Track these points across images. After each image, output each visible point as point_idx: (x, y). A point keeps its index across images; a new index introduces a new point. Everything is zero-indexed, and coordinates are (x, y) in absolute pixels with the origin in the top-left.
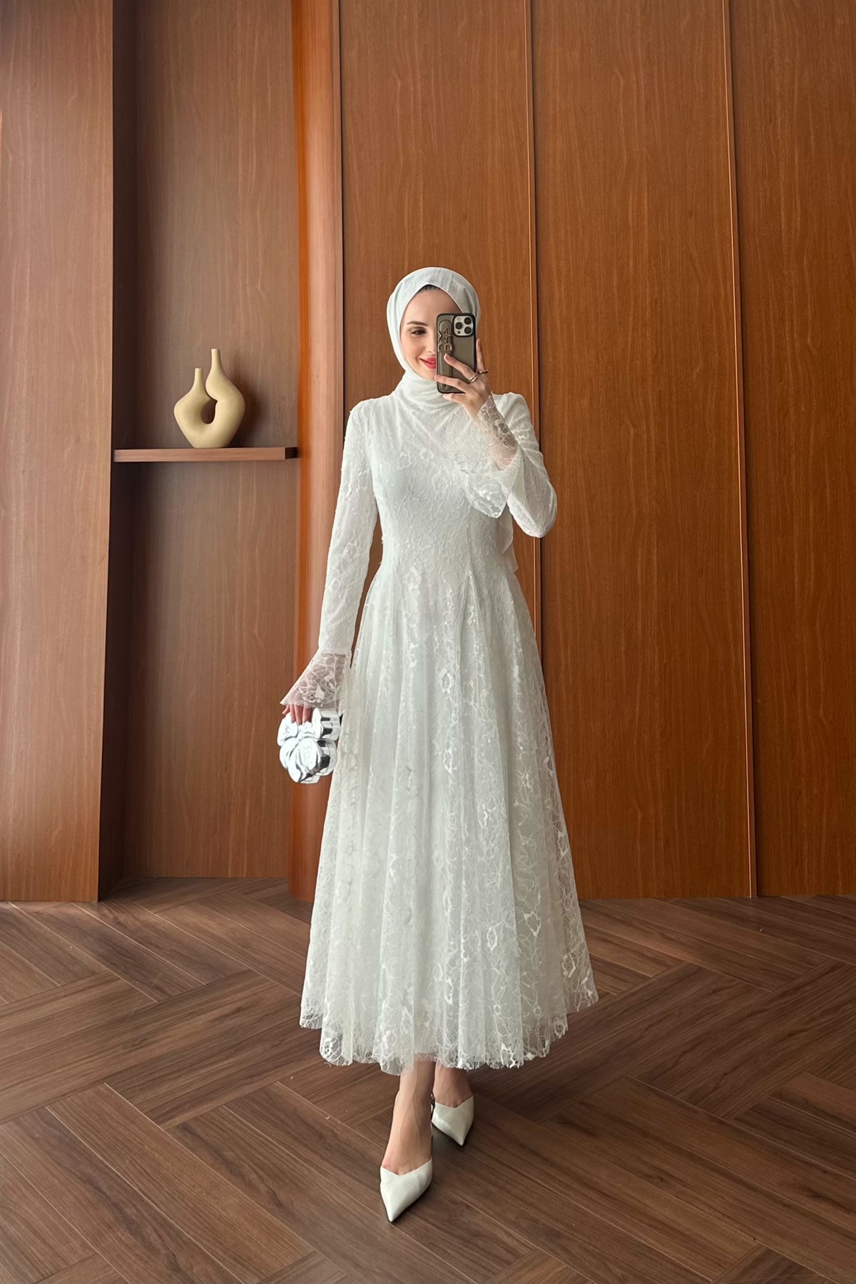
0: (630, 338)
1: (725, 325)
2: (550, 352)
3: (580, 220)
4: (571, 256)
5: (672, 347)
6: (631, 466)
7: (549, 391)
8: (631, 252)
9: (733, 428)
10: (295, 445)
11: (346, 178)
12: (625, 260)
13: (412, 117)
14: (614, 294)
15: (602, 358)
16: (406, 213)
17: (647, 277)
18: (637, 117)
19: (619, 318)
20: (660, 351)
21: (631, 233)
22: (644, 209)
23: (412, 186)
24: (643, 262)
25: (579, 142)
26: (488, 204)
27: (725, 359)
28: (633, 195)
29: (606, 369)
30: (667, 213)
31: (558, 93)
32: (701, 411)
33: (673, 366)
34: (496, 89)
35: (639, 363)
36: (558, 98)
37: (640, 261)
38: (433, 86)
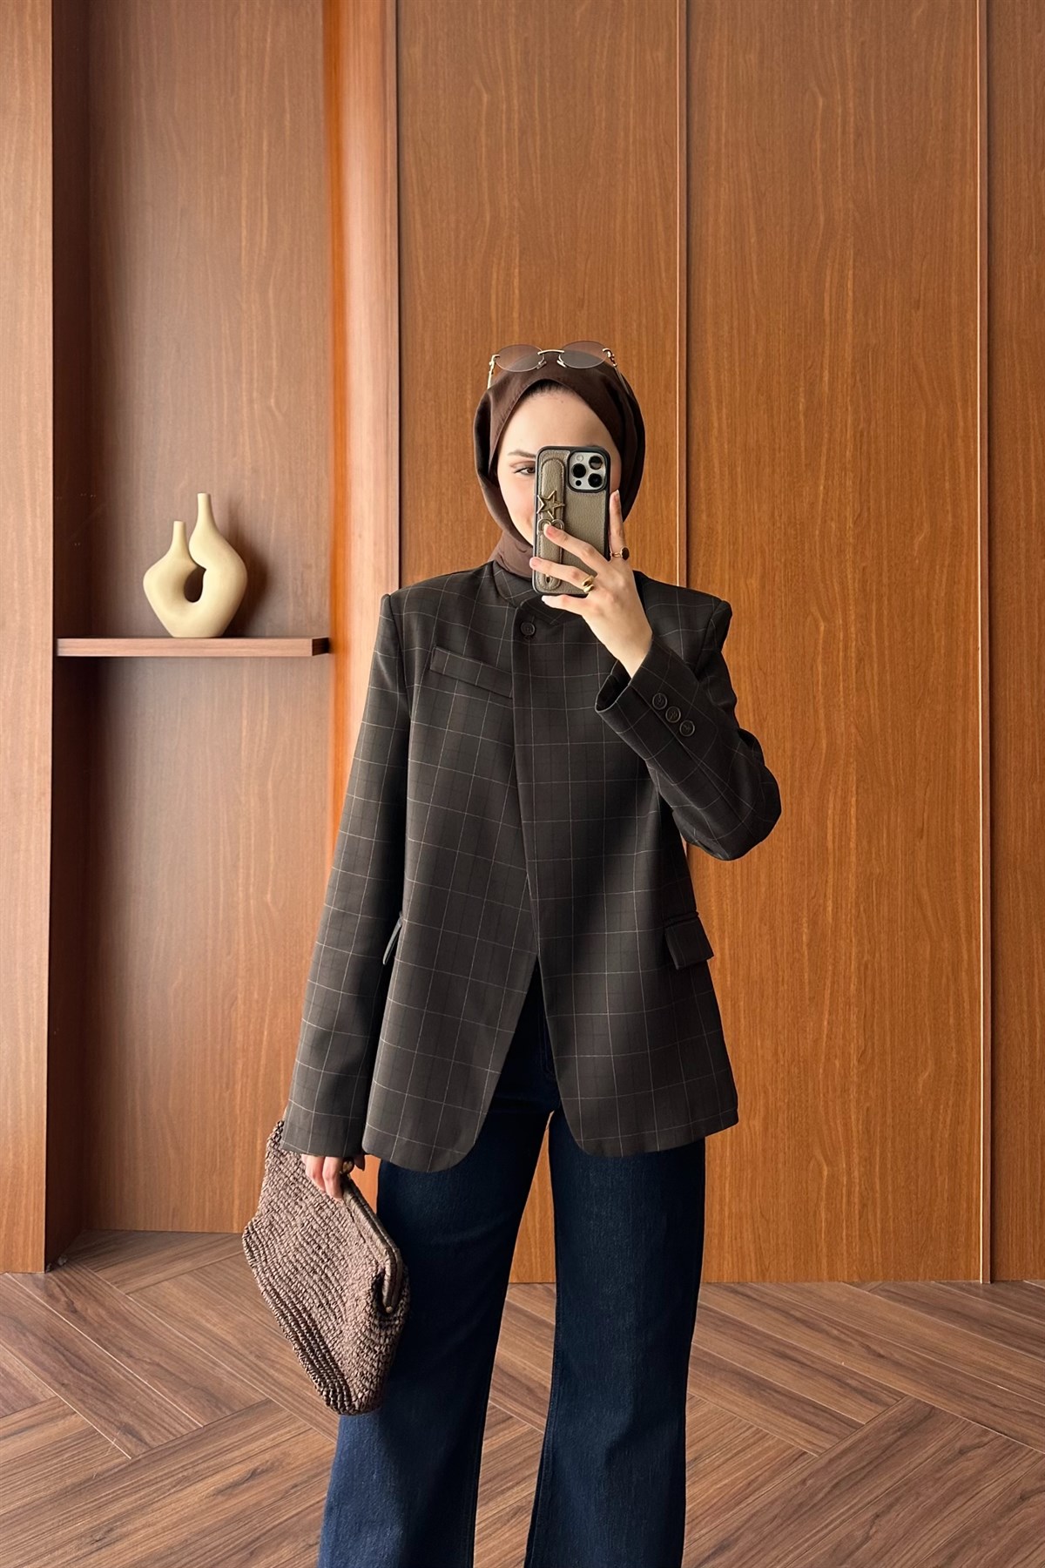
0: (822, 488)
1: (962, 470)
2: (703, 507)
3: (752, 311)
4: (737, 364)
5: (884, 502)
6: (821, 677)
7: (701, 564)
8: (827, 361)
9: (973, 625)
10: (326, 635)
12: (818, 372)
13: (504, 150)
14: (799, 423)
15: (780, 519)
16: (494, 297)
17: (849, 398)
18: (843, 156)
19: (806, 459)
20: (865, 509)
21: (828, 331)
22: (847, 294)
23: (504, 254)
24: (843, 375)
25: (753, 192)
26: (616, 285)
27: (962, 522)
28: (832, 272)
29: (785, 534)
30: (881, 302)
31: (724, 117)
32: (926, 599)
33: (885, 531)
34: (632, 110)
35: (833, 526)
36: (724, 123)
37: (840, 376)
38: (536, 103)
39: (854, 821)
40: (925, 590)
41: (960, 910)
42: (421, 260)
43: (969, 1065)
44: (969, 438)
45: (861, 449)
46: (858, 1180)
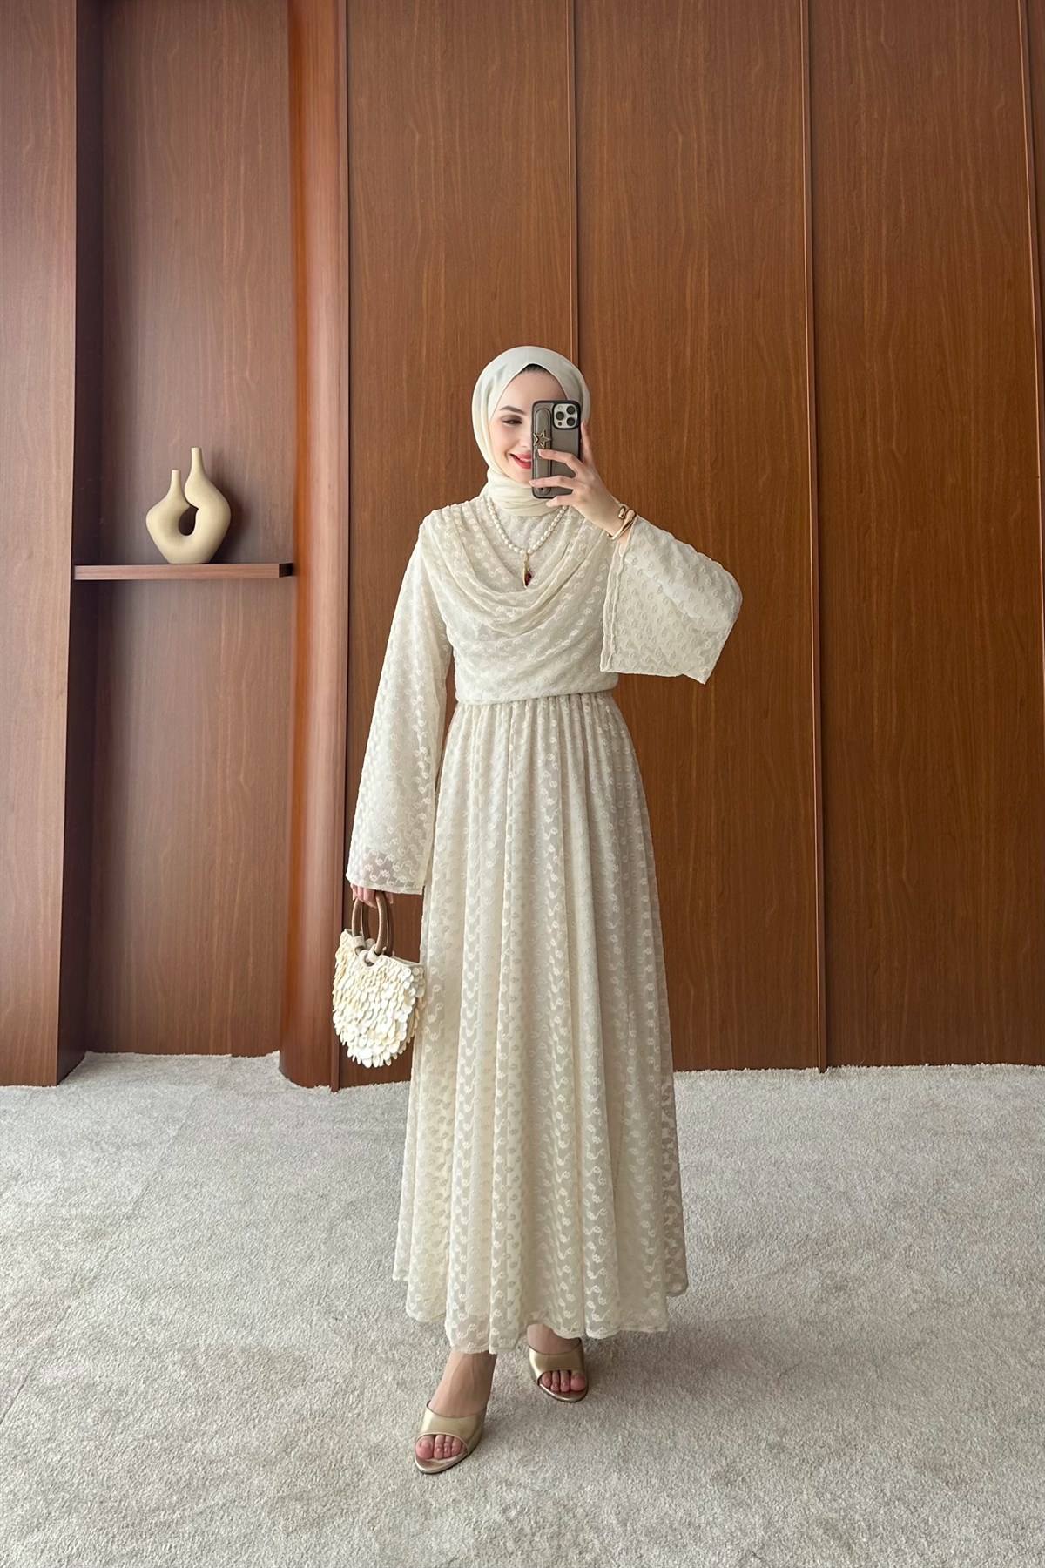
0: (685, 439)
3: (630, 302)
4: (618, 343)
5: (734, 450)
8: (689, 340)
10: (291, 561)
11: (353, 247)
12: (682, 348)
13: (433, 177)
14: (668, 388)
15: (653, 462)
16: (425, 290)
17: (706, 368)
18: (698, 181)
19: (673, 416)
20: (720, 455)
21: (689, 316)
22: (705, 289)
23: (433, 258)
24: (702, 352)
25: (629, 209)
26: (522, 281)
27: (797, 467)
28: (692, 271)
29: (658, 476)
30: (731, 294)
31: (605, 152)
32: (769, 526)
33: (736, 473)
34: (533, 145)
36: (605, 155)
37: (699, 351)
38: (458, 140)
39: (713, 704)
40: (768, 520)
41: (798, 774)
42: (367, 263)
43: (807, 903)
45: (716, 408)
46: (718, 1000)
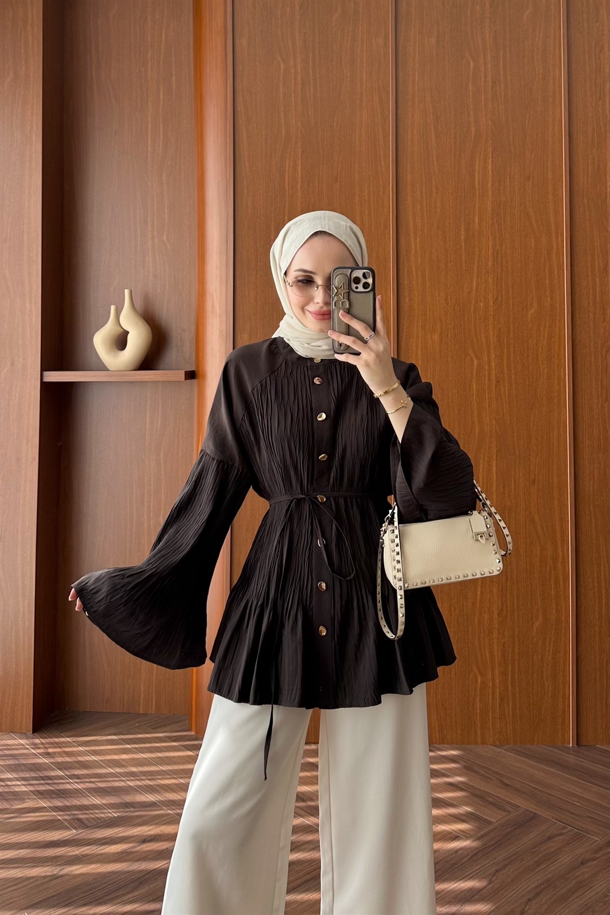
0: (475, 283)
1: (556, 273)
2: (407, 294)
3: (434, 183)
4: (425, 213)
5: (510, 291)
6: (475, 391)
7: (405, 327)
8: (477, 211)
9: (563, 361)
10: (193, 369)
11: (236, 146)
12: (472, 217)
13: (293, 95)
14: (462, 246)
15: (451, 299)
16: (286, 177)
17: (490, 232)
18: (484, 95)
19: (465, 266)
20: (500, 295)
21: (477, 194)
22: (488, 173)
23: (292, 153)
24: (486, 219)
25: (433, 116)
26: (356, 168)
27: (556, 303)
28: (479, 161)
29: (454, 309)
30: (508, 177)
31: (416, 75)
32: (535, 346)
33: (511, 307)
34: (364, 71)
35: (482, 305)
36: (417, 78)
37: (485, 218)
38: (311, 68)
39: (495, 475)
40: (535, 342)
41: (557, 527)
42: (246, 157)
43: (563, 619)
44: (559, 254)
45: (497, 261)
46: (498, 685)
